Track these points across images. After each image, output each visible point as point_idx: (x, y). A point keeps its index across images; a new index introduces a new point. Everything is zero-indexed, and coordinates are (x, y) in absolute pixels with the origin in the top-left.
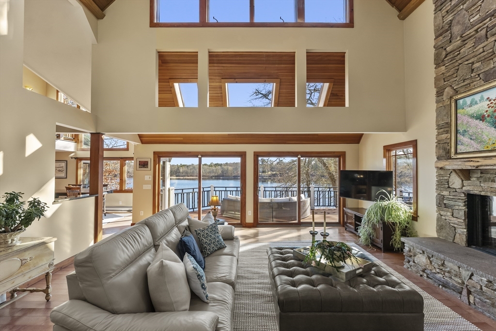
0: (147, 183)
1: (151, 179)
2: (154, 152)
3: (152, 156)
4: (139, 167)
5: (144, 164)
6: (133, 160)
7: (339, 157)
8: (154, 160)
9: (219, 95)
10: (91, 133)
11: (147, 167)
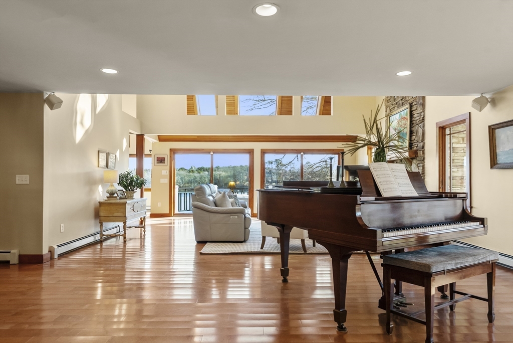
0: (164, 177)
1: (168, 174)
2: (170, 149)
3: (168, 153)
4: (157, 163)
5: (161, 160)
6: (151, 157)
7: (338, 154)
8: (170, 157)
9: (232, 102)
10: (137, 135)
11: (164, 163)
